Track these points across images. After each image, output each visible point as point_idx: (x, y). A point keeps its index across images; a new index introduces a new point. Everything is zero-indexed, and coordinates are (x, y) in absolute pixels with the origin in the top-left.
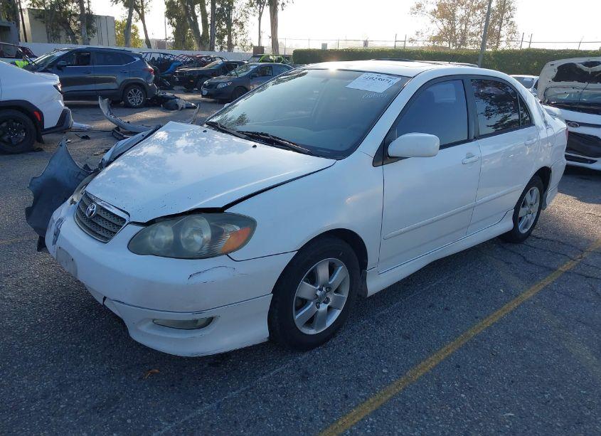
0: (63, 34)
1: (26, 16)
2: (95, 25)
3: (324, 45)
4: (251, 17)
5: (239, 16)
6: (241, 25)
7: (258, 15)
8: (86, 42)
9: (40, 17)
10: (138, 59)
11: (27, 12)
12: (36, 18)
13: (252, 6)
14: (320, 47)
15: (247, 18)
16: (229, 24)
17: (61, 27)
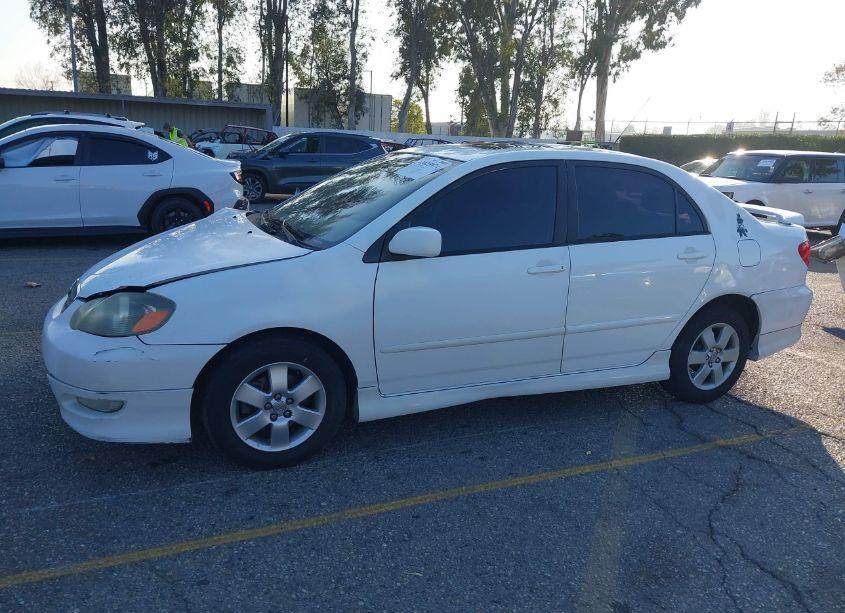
0: (328, 115)
1: (292, 97)
2: (367, 105)
3: (667, 129)
4: (570, 91)
5: (553, 91)
6: (555, 103)
7: (579, 89)
8: (353, 126)
9: (306, 97)
10: (375, 146)
11: (293, 92)
12: (301, 98)
13: (573, 77)
14: (660, 132)
15: (565, 93)
16: (539, 102)
17: (326, 109)
